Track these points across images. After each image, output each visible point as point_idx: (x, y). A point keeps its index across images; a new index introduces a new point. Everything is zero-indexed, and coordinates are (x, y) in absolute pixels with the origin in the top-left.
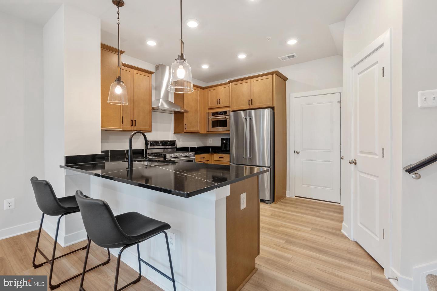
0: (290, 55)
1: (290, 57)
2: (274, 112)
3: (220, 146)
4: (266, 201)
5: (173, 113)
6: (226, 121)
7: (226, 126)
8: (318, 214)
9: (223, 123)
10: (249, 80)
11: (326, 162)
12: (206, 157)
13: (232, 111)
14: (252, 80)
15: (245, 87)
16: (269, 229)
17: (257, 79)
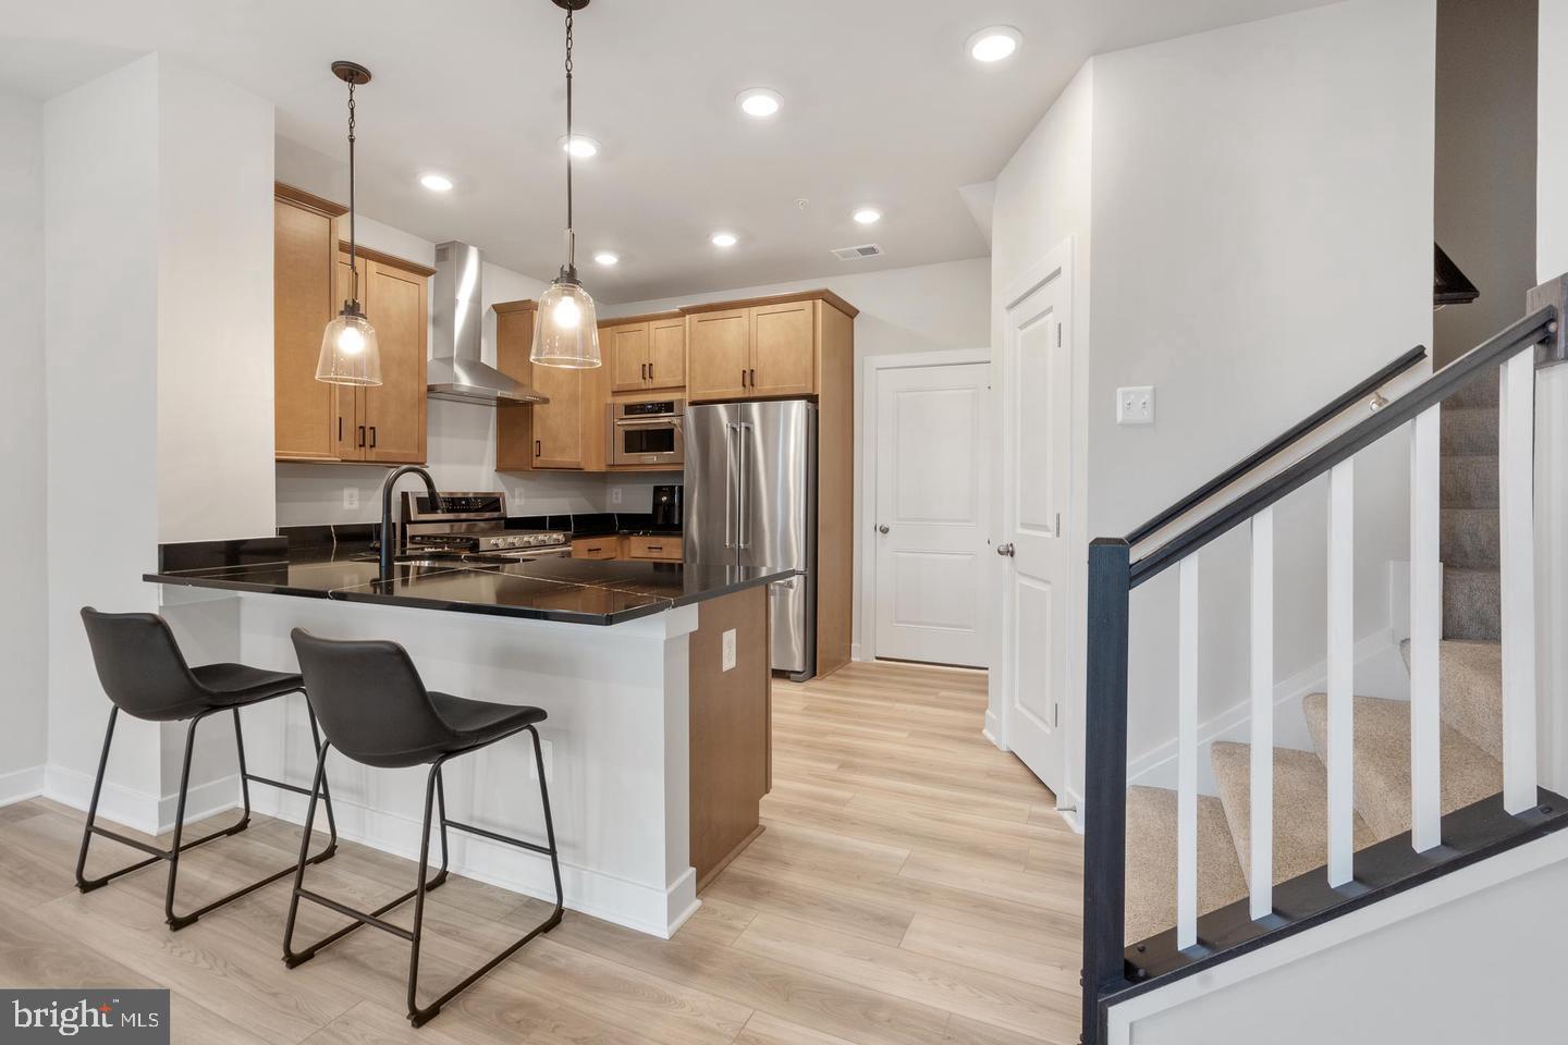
0: (864, 246)
1: (864, 252)
2: (817, 412)
3: (649, 511)
4: (792, 675)
5: (494, 402)
6: (671, 432)
7: (672, 450)
8: (932, 698)
9: (662, 440)
10: (744, 311)
11: (957, 557)
12: (606, 546)
13: (692, 404)
14: (755, 310)
15: (731, 329)
16: (799, 743)
17: (769, 308)
